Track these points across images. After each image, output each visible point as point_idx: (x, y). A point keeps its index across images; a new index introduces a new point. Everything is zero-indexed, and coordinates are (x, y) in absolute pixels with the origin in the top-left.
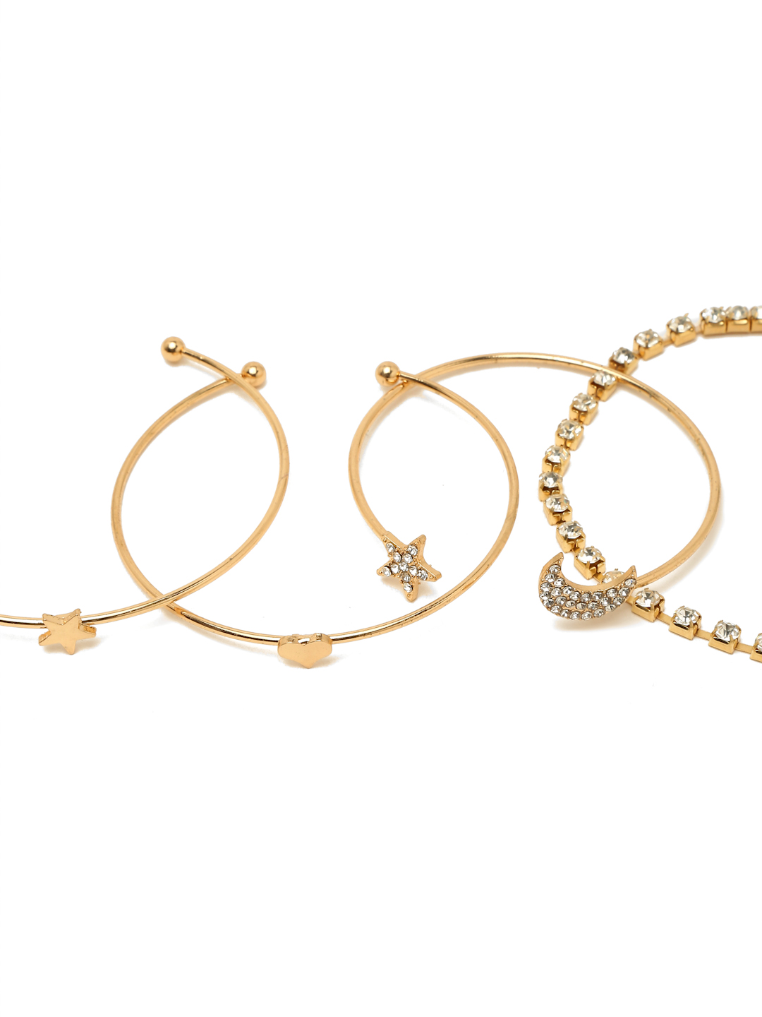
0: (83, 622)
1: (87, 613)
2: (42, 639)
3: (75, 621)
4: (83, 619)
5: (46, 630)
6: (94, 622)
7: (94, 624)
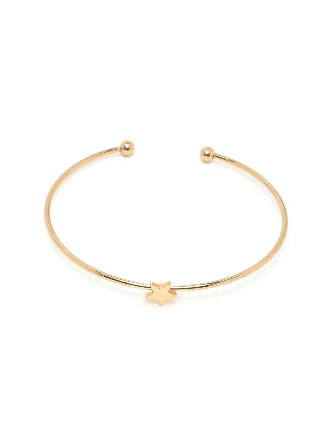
0: (170, 289)
1: (173, 285)
2: (148, 295)
3: (168, 288)
4: (171, 288)
5: (151, 291)
6: (176, 290)
7: (176, 291)
